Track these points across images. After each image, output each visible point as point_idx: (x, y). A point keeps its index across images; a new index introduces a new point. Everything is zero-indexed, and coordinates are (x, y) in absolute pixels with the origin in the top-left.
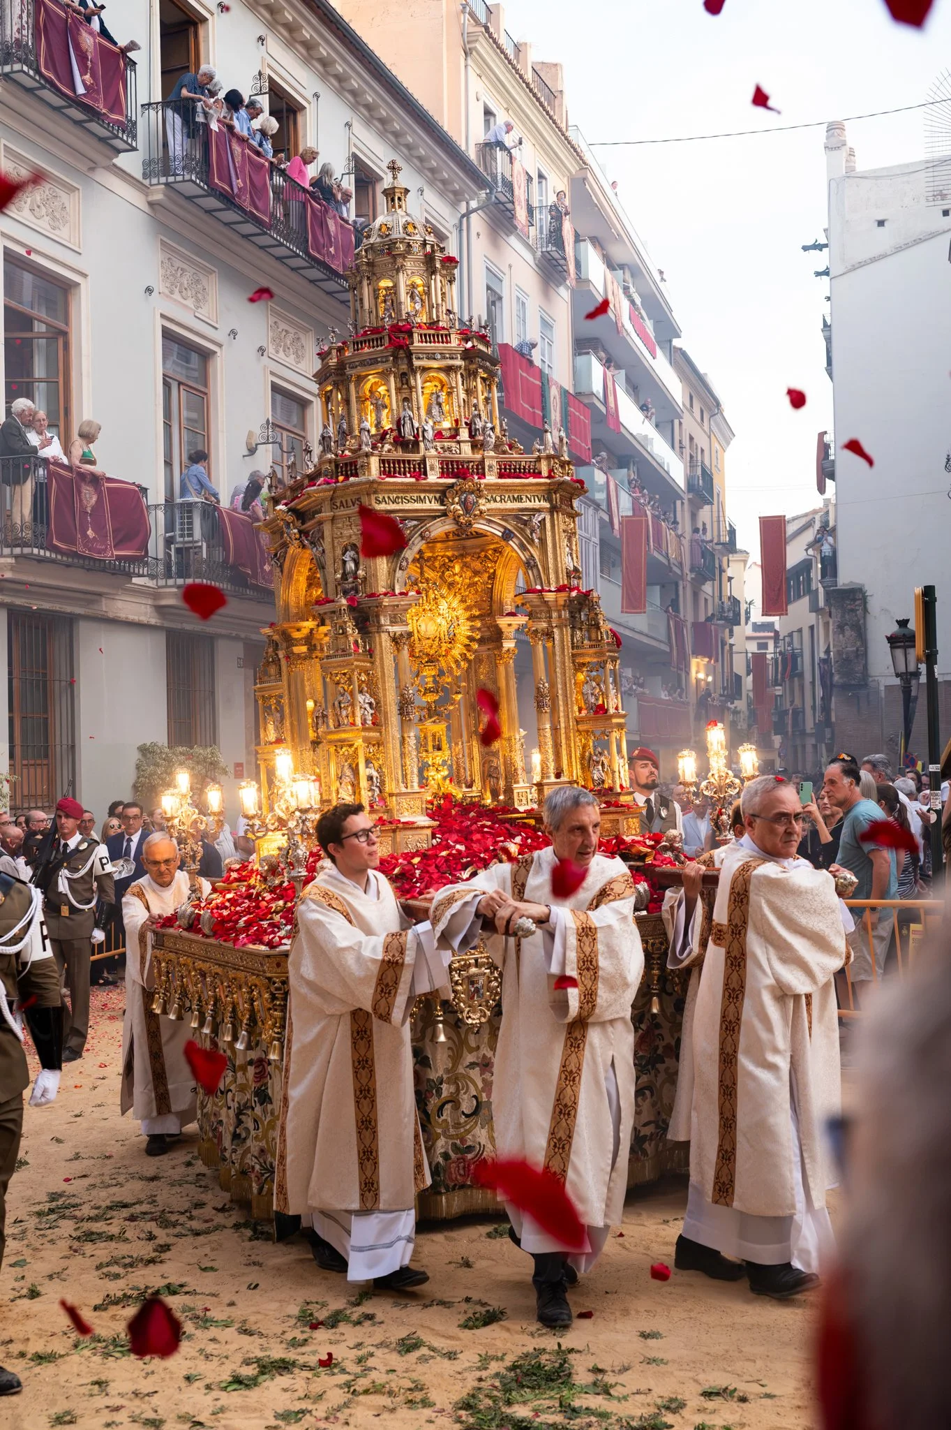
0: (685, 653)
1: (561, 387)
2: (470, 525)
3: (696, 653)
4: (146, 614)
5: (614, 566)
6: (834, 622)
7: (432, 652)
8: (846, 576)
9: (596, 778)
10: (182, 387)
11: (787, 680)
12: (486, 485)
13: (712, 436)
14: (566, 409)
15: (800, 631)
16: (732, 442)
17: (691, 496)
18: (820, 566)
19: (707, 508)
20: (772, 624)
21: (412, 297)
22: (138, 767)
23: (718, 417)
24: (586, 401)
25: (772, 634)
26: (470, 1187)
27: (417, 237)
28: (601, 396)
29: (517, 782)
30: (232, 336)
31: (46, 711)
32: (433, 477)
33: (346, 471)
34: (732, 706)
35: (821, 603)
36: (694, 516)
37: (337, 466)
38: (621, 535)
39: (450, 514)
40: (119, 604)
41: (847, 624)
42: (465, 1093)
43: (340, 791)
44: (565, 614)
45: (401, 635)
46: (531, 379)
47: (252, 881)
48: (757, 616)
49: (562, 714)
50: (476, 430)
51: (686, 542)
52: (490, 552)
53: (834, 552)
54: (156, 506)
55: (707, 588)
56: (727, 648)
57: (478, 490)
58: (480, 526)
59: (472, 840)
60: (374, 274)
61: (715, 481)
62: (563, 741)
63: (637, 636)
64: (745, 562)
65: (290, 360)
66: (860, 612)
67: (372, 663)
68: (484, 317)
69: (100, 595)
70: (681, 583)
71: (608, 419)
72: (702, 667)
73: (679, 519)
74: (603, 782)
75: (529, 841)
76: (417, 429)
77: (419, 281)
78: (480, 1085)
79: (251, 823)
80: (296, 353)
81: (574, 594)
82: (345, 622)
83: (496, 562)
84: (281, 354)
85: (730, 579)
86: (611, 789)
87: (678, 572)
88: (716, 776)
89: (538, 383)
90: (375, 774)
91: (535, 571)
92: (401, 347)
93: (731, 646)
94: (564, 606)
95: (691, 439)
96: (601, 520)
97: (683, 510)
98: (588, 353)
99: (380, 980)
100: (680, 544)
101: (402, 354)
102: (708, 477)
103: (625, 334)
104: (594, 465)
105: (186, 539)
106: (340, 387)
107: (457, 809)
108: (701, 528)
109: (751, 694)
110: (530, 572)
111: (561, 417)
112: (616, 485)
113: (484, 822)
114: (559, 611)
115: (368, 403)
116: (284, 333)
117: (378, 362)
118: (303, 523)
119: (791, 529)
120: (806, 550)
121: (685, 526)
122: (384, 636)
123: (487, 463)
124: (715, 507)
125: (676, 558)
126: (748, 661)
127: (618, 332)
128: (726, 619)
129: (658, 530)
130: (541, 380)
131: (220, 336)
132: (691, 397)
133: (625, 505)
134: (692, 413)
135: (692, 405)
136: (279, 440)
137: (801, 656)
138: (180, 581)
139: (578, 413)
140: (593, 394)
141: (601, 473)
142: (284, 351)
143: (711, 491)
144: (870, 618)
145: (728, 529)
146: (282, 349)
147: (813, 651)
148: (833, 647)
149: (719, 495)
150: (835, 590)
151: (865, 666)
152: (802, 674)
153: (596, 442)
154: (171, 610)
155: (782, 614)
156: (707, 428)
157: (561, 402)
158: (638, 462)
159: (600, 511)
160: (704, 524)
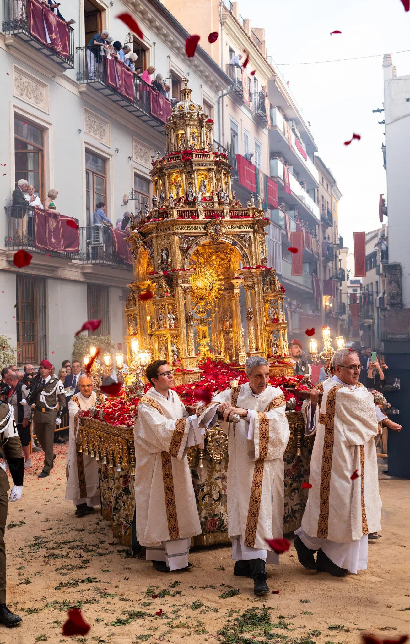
0: (320, 293)
1: (264, 174)
2: (218, 239)
3: (325, 293)
4: (78, 276)
5: (287, 254)
6: (387, 280)
7: (202, 295)
8: (392, 259)
9: (273, 351)
10: (94, 175)
11: (366, 306)
12: (225, 221)
13: (332, 196)
14: (267, 184)
15: (372, 284)
16: (341, 199)
17: (322, 223)
19: (330, 228)
20: (359, 281)
21: (193, 138)
22: (75, 345)
23: (334, 187)
24: (275, 180)
25: (359, 285)
26: (217, 532)
27: (195, 111)
28: (282, 178)
29: (240, 352)
30: (117, 151)
31: (33, 320)
32: (201, 218)
33: (163, 215)
34: (341, 318)
35: (381, 271)
36: (324, 232)
37: (159, 213)
38: (291, 239)
39: (209, 234)
40: (66, 272)
41: (393, 281)
42: (214, 491)
43: (160, 357)
44: (260, 278)
45: (187, 288)
46: (251, 171)
47: (123, 396)
48: (352, 277)
49: (258, 323)
50: (221, 197)
51: (320, 244)
52: (228, 250)
53: (387, 248)
54: (83, 228)
55: (330, 264)
56: (339, 291)
57: (221, 223)
58: (222, 239)
59: (218, 378)
60: (176, 128)
61: (334, 216)
62: (259, 335)
63: (298, 286)
64: (347, 252)
65: (143, 162)
66: (399, 275)
67: (174, 300)
68: (230, 143)
69: (58, 268)
70: (318, 262)
71: (285, 188)
72: (328, 301)
73: (317, 233)
74: (277, 352)
75: (244, 379)
76: (195, 197)
77: (196, 131)
78: (221, 487)
79: (120, 371)
80: (144, 158)
81: (264, 269)
82: (162, 282)
83: (231, 255)
84: (139, 159)
85: (340, 260)
86: (280, 356)
87: (317, 257)
88: (326, 350)
90: (175, 349)
91: (247, 259)
92: (188, 160)
93: (341, 290)
94: (260, 275)
95: (323, 197)
96: (282, 233)
97: (319, 229)
98: (276, 159)
99: (173, 440)
100: (318, 244)
101: (188, 163)
102: (330, 215)
103: (293, 150)
104: (279, 209)
105: (96, 243)
106: (161, 178)
107: (212, 364)
108: (327, 237)
109: (350, 312)
110: (244, 260)
111: (264, 187)
112: (289, 218)
113: (224, 370)
114: (257, 277)
115: (173, 185)
116: (140, 150)
117: (177, 167)
118: (145, 238)
119: (367, 238)
120: (375, 247)
121: (320, 237)
122: (180, 289)
123: (225, 212)
124: (333, 228)
125: (316, 251)
126: (348, 297)
127: (290, 149)
128: (338, 278)
129: (308, 238)
130: (255, 171)
131: (111, 151)
132: (323, 179)
133: (292, 227)
134: (322, 185)
135: (323, 182)
136: (138, 198)
137: (372, 295)
138: (93, 262)
139: (271, 186)
140: (278, 177)
141: (282, 212)
142: (140, 158)
143: (331, 221)
144: (403, 278)
145: (339, 237)
146: (139, 157)
147: (377, 293)
148: (386, 291)
149: (335, 222)
150: (387, 265)
151: (401, 300)
152: (373, 303)
153: (280, 198)
154: (90, 275)
155: (363, 276)
156: (329, 192)
157: (264, 180)
158: (299, 208)
159: (282, 230)
160: (328, 236)
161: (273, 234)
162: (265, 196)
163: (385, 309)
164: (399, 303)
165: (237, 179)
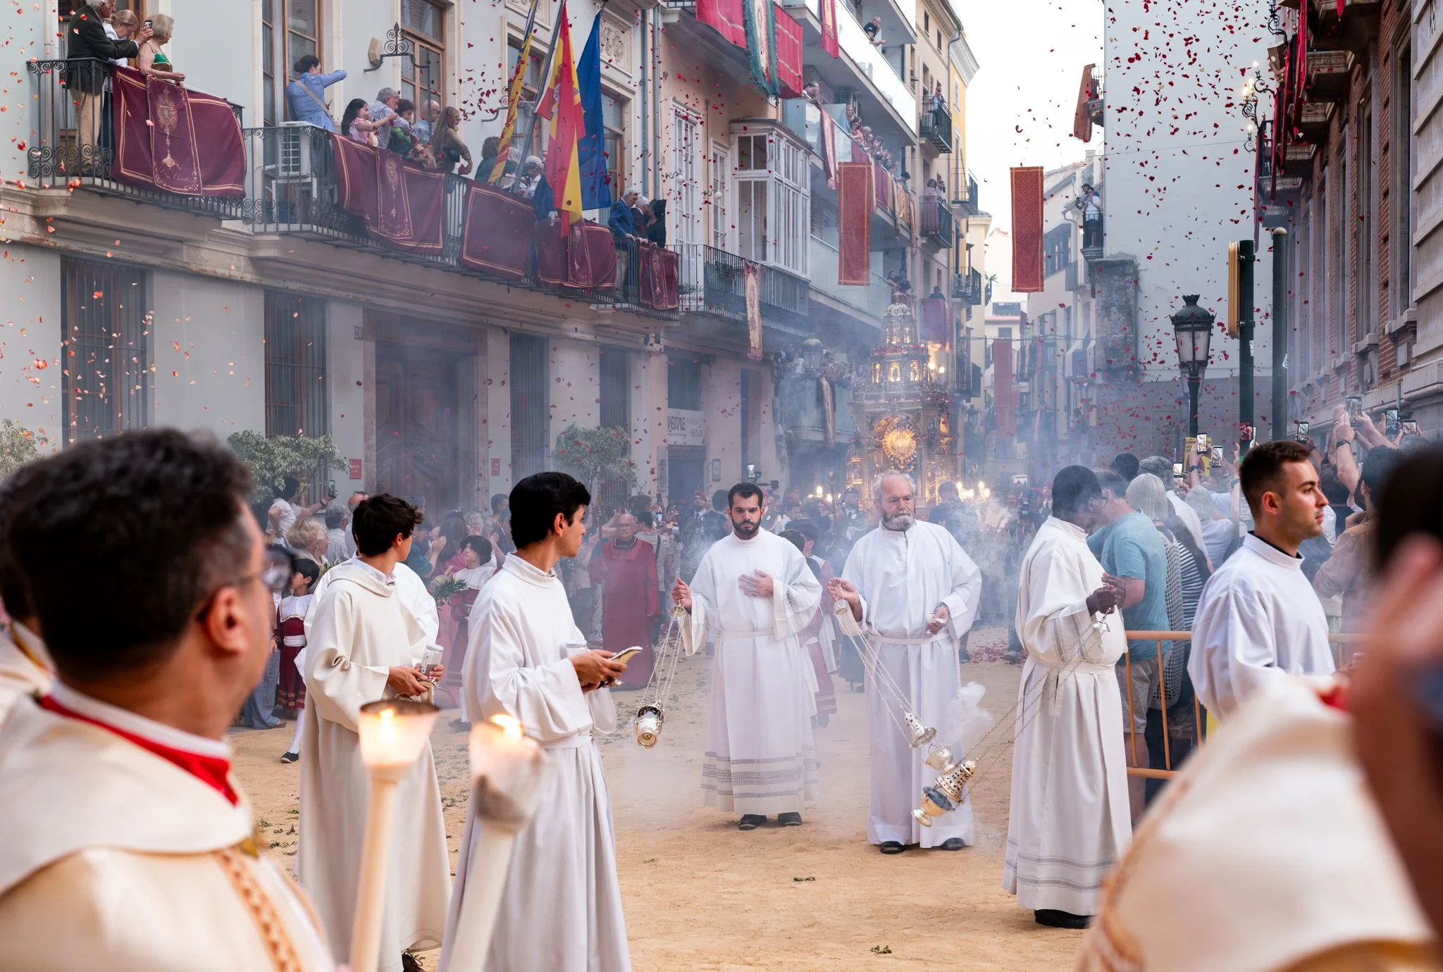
4: (238, 268)
5: (827, 224)
6: (1097, 305)
8: (1113, 247)
11: (1036, 376)
13: (951, 67)
14: (774, 28)
16: (976, 76)
18: (1080, 232)
19: (943, 156)
20: (1018, 305)
23: (959, 44)
24: (797, 17)
25: (1018, 318)
28: (815, 10)
31: (109, 387)
35: (1081, 279)
36: (927, 166)
38: (838, 185)
40: (205, 254)
41: (1112, 305)
51: (916, 199)
53: (1101, 216)
54: (253, 131)
55: (941, 256)
56: (964, 332)
61: (954, 124)
63: (853, 314)
64: (986, 226)
66: (1130, 290)
69: (181, 241)
70: (909, 249)
71: (825, 42)
73: (908, 170)
85: (969, 247)
87: (906, 234)
93: (969, 330)
95: (926, 69)
96: (813, 166)
97: (913, 157)
104: (806, 97)
105: (292, 173)
108: (936, 182)
109: (992, 393)
111: (768, 34)
112: (832, 124)
119: (1048, 185)
120: (1064, 213)
124: (953, 156)
125: (903, 218)
126: (987, 350)
128: (964, 296)
129: (882, 182)
132: (927, 18)
133: (841, 148)
134: (926, 36)
135: (927, 28)
136: (410, 51)
137: (1054, 345)
138: (283, 227)
139: (786, 32)
140: (806, 8)
141: (814, 108)
143: (948, 135)
144: (1141, 297)
145: (968, 184)
147: (1068, 339)
148: (1093, 335)
149: (957, 141)
150: (1100, 263)
151: (1135, 358)
152: (1055, 368)
153: (808, 69)
154: (271, 264)
155: (1037, 290)
156: (944, 56)
157: (767, 16)
158: (859, 96)
159: (813, 156)
160: (939, 176)
161: (787, 166)
162: (769, 58)
164: (1128, 367)
165: (690, 10)
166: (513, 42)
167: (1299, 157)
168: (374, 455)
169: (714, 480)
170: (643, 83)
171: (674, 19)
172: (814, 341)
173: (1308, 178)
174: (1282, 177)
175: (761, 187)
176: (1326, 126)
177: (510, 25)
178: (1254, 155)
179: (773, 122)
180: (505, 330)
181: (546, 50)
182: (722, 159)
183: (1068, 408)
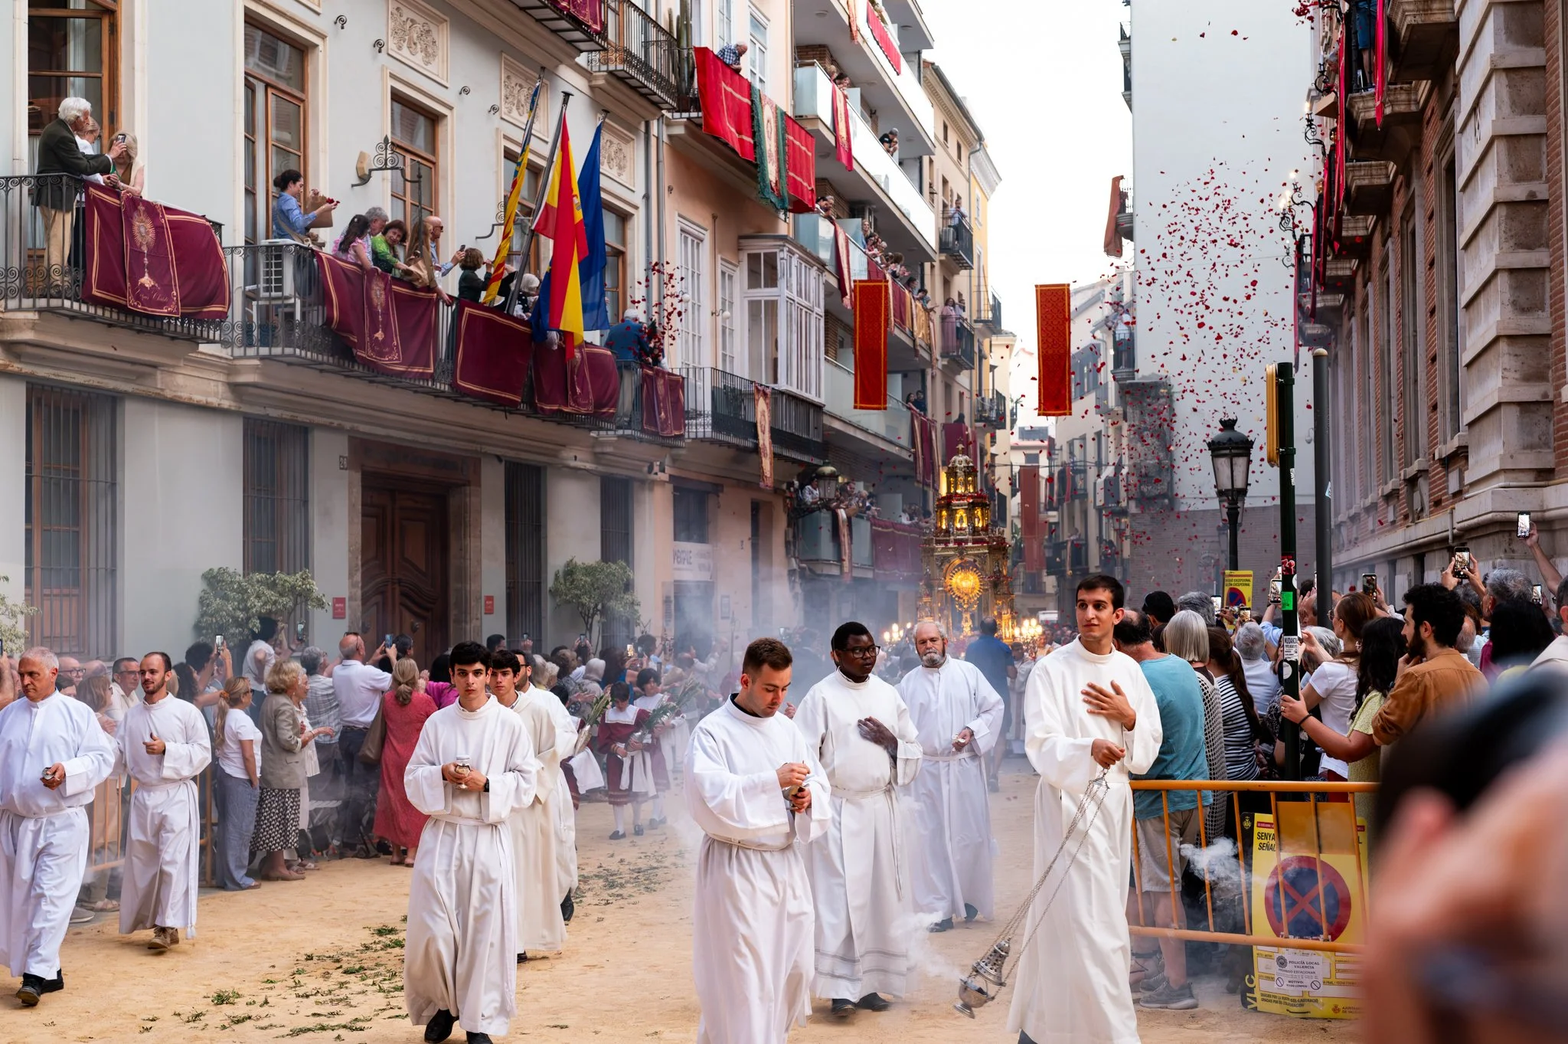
0: (933, 464)
1: (777, 108)
4: (216, 394)
5: (842, 345)
6: (1129, 429)
8: (1146, 369)
10: (270, 91)
11: (1065, 505)
13: (972, 179)
14: (784, 139)
15: (1083, 438)
16: (997, 188)
17: (943, 257)
18: (1112, 352)
19: (964, 273)
20: (1045, 430)
22: (202, 601)
23: (979, 154)
24: (809, 127)
25: (1044, 443)
28: (828, 121)
30: (339, 24)
31: (76, 522)
35: (1112, 402)
36: (947, 283)
38: (854, 304)
40: (180, 380)
41: (1146, 430)
46: (738, 96)
48: (1028, 415)
51: (936, 317)
53: (1132, 335)
54: (233, 249)
55: (963, 379)
56: (988, 459)
61: (975, 239)
63: (871, 440)
64: (1011, 347)
65: (418, 60)
66: (1164, 413)
68: (677, 12)
69: (155, 366)
70: (929, 371)
71: (839, 153)
80: (425, 50)
84: (405, 51)
85: (993, 368)
87: (926, 356)
89: (746, 100)
93: (993, 456)
95: (945, 182)
96: (827, 284)
97: (932, 274)
98: (812, 64)
100: (929, 319)
103: (859, 39)
104: (818, 212)
105: (274, 294)
108: (957, 301)
109: (1018, 523)
111: (778, 147)
112: (847, 240)
116: (409, 23)
119: (1075, 302)
120: (1094, 332)
121: (936, 296)
124: (974, 272)
125: (922, 339)
126: (1013, 477)
127: (853, 38)
128: (987, 420)
129: (900, 301)
130: (750, 96)
131: (323, 24)
132: (945, 127)
133: (857, 267)
134: (945, 147)
135: (946, 139)
136: (400, 165)
137: (1084, 472)
138: (264, 351)
139: (797, 143)
140: (818, 118)
142: (409, 47)
143: (969, 251)
144: (1177, 423)
145: (991, 302)
146: (405, 44)
147: (1099, 465)
148: (1126, 460)
149: (979, 257)
150: (1131, 384)
151: (1171, 484)
152: (1086, 495)
153: (821, 182)
154: (252, 390)
155: (1065, 414)
156: (964, 168)
157: (777, 127)
158: (875, 211)
159: (826, 273)
160: (960, 295)
161: (799, 284)
162: (779, 171)
163: (1124, 513)
164: (1164, 496)
165: (697, 121)
166: (509, 155)
167: (1340, 273)
168: (359, 593)
169: (723, 618)
170: (647, 197)
171: (680, 131)
172: (828, 469)
173: (1350, 294)
174: (1323, 293)
175: (772, 306)
176: (1368, 240)
177: (506, 137)
178: (1292, 271)
179: (784, 238)
180: (499, 458)
181: (544, 163)
182: (731, 277)
183: (1100, 539)
